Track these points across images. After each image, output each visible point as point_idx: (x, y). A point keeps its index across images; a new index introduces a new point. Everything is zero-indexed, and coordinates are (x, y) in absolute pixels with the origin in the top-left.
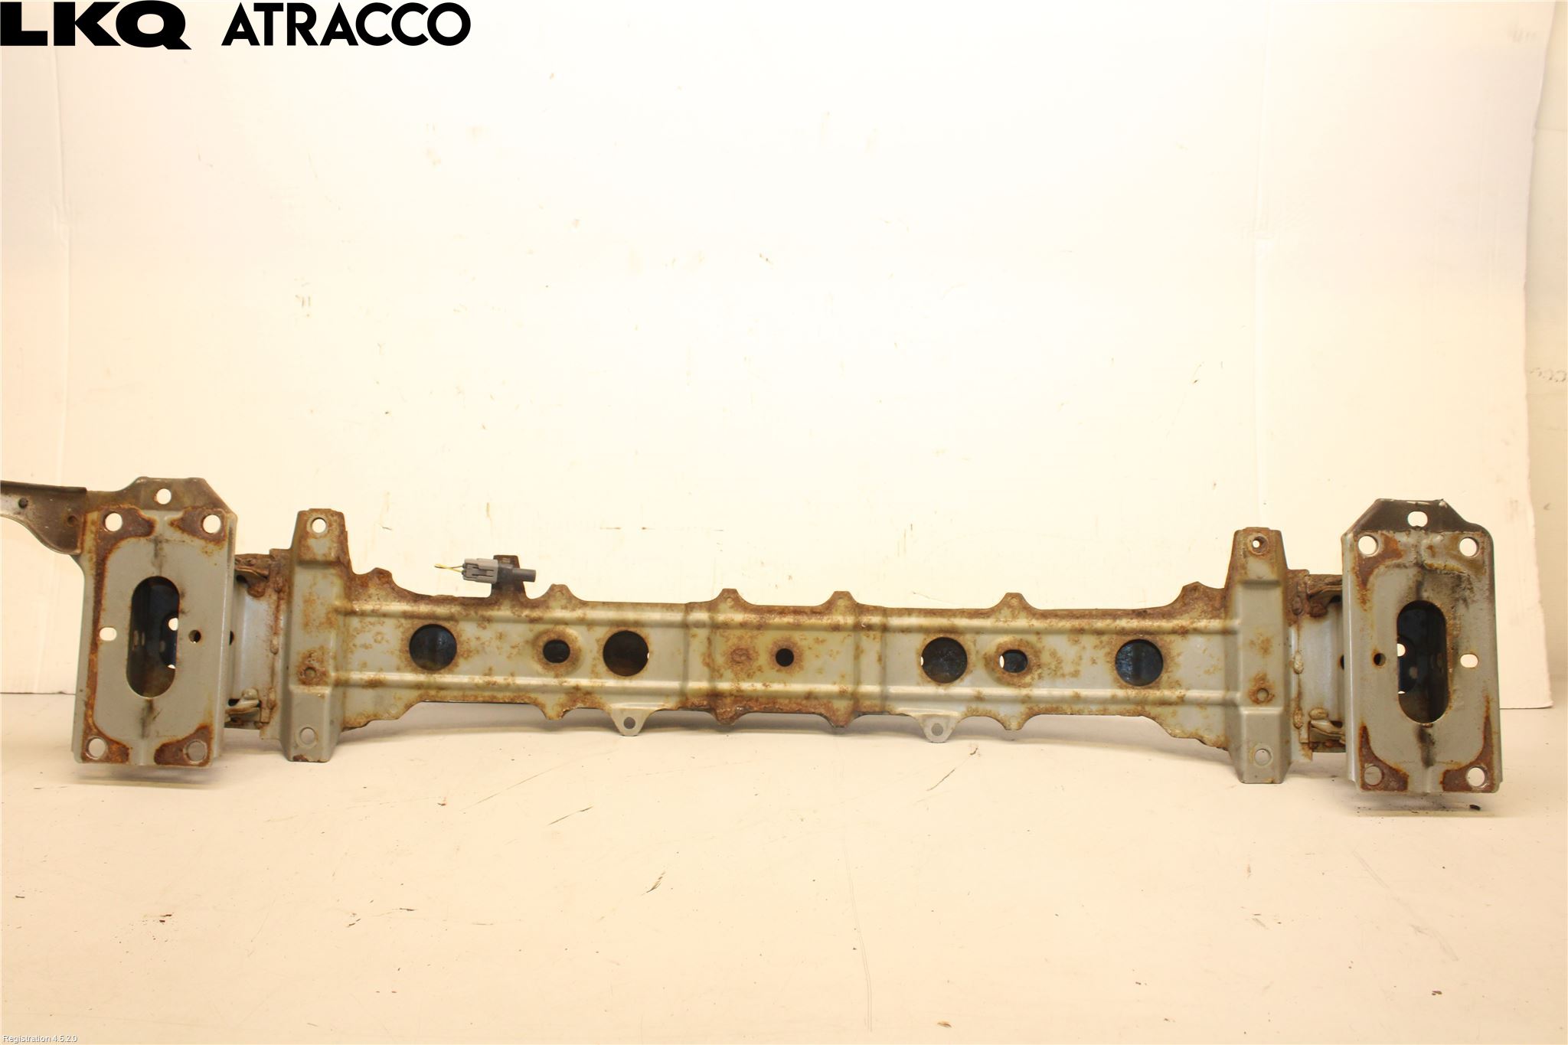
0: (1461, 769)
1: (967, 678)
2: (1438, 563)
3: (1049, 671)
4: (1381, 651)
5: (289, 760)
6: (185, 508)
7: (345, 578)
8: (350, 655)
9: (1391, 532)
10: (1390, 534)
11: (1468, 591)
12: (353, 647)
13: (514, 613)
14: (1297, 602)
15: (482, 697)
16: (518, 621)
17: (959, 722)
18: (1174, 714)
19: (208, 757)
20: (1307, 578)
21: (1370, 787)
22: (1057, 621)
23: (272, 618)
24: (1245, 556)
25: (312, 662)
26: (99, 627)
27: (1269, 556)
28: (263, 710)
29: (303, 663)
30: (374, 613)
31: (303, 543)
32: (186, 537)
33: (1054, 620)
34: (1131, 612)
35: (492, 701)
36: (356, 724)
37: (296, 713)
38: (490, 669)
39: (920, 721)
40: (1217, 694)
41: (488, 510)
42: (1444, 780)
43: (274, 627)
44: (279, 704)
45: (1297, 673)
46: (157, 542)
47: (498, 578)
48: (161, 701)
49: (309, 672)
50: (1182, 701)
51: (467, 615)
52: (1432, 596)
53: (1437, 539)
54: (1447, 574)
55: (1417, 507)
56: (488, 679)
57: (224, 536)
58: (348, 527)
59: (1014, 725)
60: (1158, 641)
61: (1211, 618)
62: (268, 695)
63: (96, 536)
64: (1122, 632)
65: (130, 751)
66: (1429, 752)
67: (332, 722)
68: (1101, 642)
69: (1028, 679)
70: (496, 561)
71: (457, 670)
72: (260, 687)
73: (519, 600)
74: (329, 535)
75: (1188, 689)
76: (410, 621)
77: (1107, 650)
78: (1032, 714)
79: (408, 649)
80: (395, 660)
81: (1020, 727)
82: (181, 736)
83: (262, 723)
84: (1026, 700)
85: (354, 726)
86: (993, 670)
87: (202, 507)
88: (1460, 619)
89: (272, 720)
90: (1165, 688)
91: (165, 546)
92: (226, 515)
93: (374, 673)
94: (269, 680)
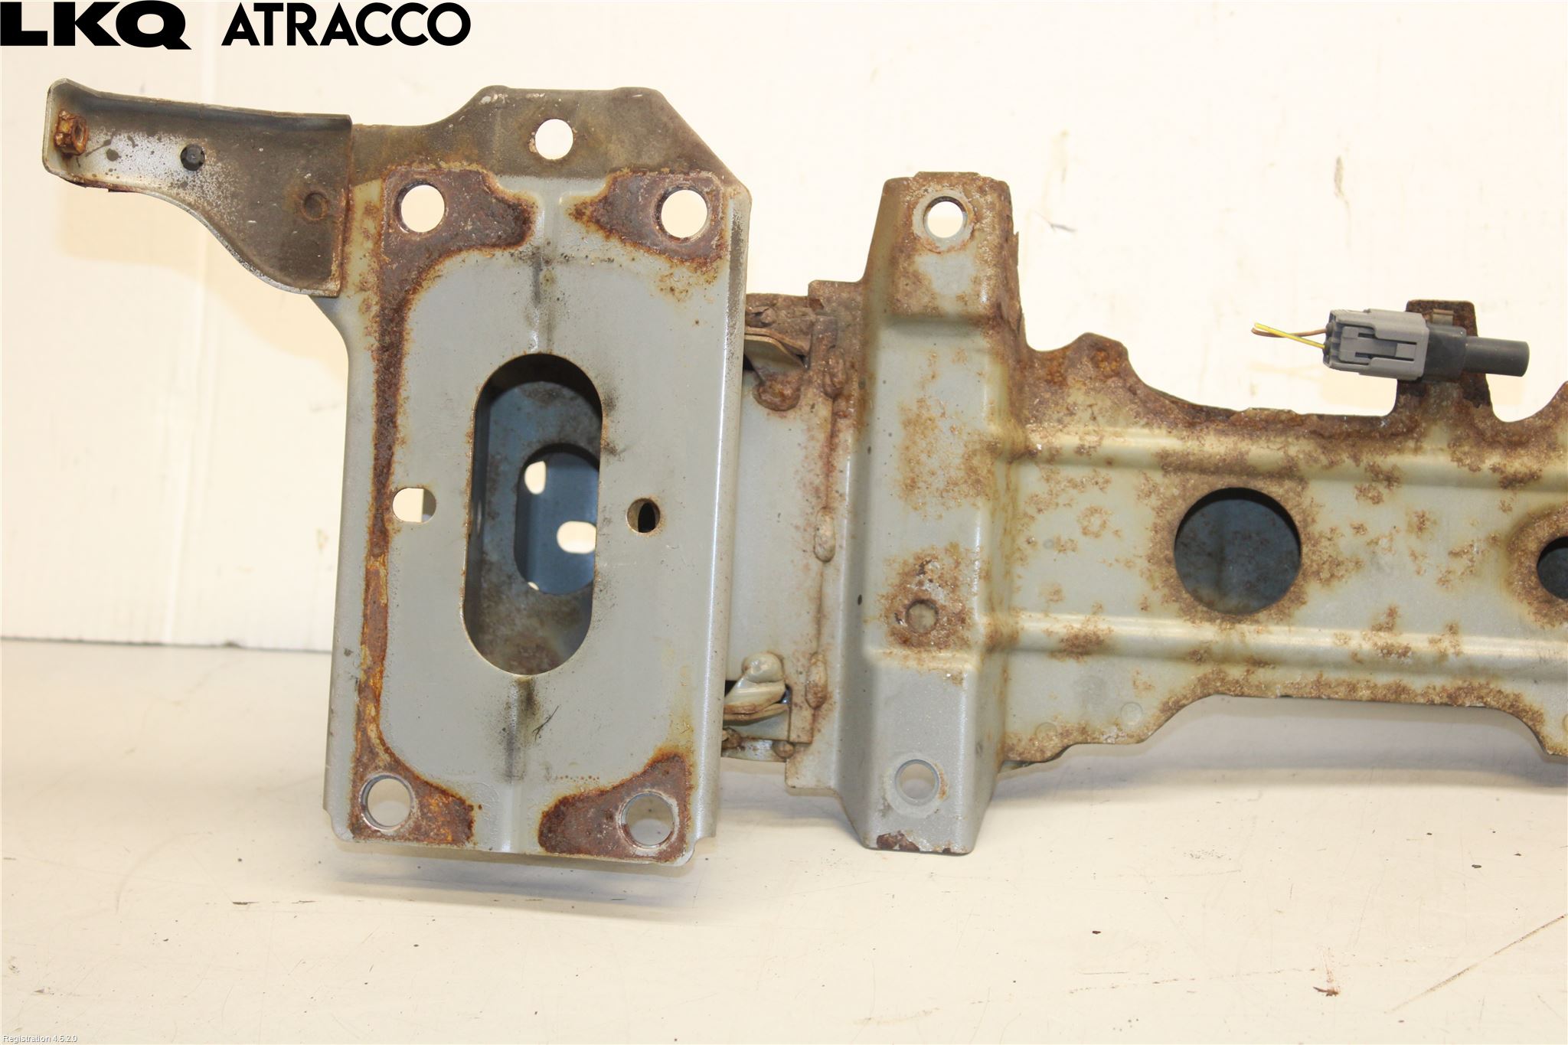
5: (863, 842)
6: (614, 170)
7: (1011, 362)
8: (1018, 569)
12: (1024, 546)
13: (1459, 460)
15: (1368, 687)
16: (1470, 482)
19: (682, 838)
23: (819, 467)
25: (927, 586)
26: (392, 488)
28: (795, 710)
29: (902, 587)
30: (1083, 456)
31: (903, 264)
32: (616, 249)
35: (1395, 699)
36: (1033, 753)
37: (885, 722)
38: (1392, 613)
41: (1338, 178)
43: (822, 488)
44: (837, 695)
46: (539, 261)
47: (1427, 365)
48: (550, 685)
49: (916, 611)
51: (1332, 464)
56: (1384, 638)
57: (720, 246)
58: (1020, 225)
62: (809, 672)
63: (377, 243)
65: (476, 814)
67: (979, 748)
70: (1418, 317)
71: (1301, 612)
72: (786, 650)
73: (1472, 425)
74: (974, 244)
76: (1175, 479)
79: (1170, 553)
80: (1137, 584)
82: (607, 781)
83: (793, 744)
85: (1028, 757)
87: (657, 168)
89: (817, 737)
91: (559, 271)
92: (722, 189)
93: (1081, 617)
94: (810, 630)
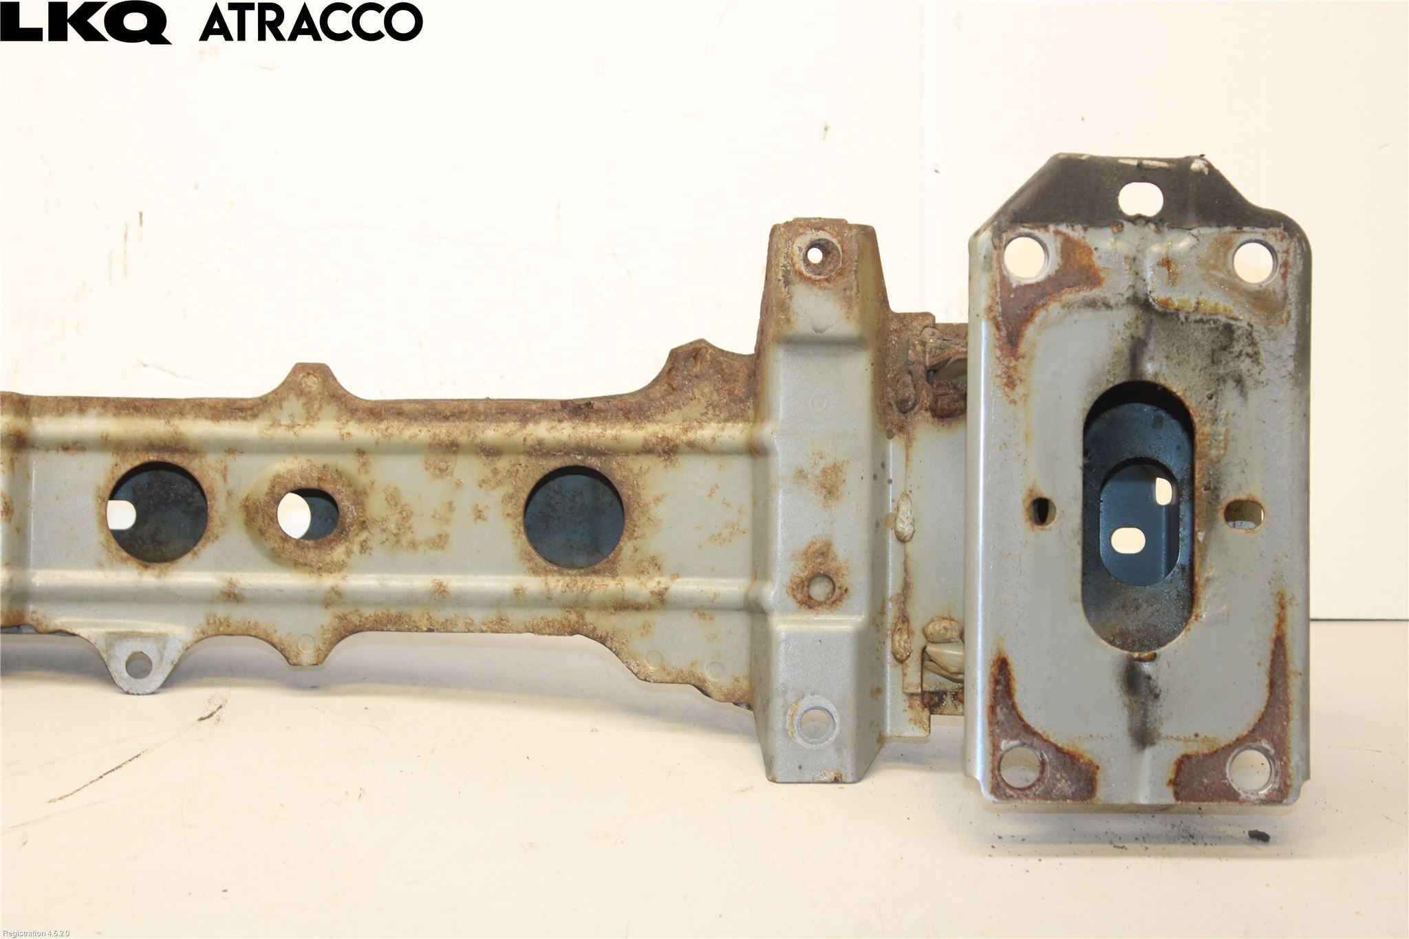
0: (1215, 752)
1: (207, 550)
2: (1181, 297)
3: (385, 536)
4: (1046, 494)
9: (1078, 227)
10: (1076, 233)
11: (1248, 361)
14: (905, 385)
17: (188, 648)
18: (646, 629)
20: (929, 331)
21: (1010, 792)
22: (402, 425)
24: (787, 283)
27: (841, 283)
33: (396, 423)
34: (558, 407)
39: (100, 645)
40: (732, 587)
42: (1177, 775)
45: (902, 540)
50: (661, 601)
52: (1164, 369)
53: (1182, 243)
54: (1201, 321)
55: (1141, 172)
59: (307, 656)
60: (617, 470)
61: (727, 420)
64: (539, 450)
66: (1145, 715)
68: (495, 472)
69: (338, 553)
75: (675, 576)
77: (507, 489)
78: (346, 630)
81: (321, 659)
84: (333, 599)
86: (262, 532)
88: (1225, 424)
90: (627, 574)
